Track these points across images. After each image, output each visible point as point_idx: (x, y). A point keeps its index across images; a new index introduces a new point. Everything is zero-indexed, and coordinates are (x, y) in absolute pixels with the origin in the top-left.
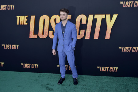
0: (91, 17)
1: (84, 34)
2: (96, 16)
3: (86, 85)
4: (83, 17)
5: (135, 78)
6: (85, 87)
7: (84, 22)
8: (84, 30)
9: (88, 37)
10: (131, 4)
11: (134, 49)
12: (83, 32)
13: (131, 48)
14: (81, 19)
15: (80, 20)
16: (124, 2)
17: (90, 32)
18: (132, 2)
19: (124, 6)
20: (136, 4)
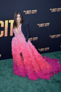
4: (2, 22)
8: (3, 31)
9: (6, 35)
10: (30, 12)
14: (0, 24)
19: (26, 14)
20: (33, 12)
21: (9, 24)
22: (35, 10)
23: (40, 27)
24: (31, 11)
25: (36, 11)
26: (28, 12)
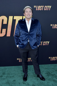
0: (11, 18)
1: (5, 32)
2: (15, 17)
3: (9, 74)
4: (5, 18)
5: (46, 65)
6: (9, 75)
7: (5, 22)
8: (6, 29)
9: (9, 35)
10: (42, 8)
11: (44, 43)
12: (4, 30)
13: (42, 42)
14: (3, 20)
15: (1, 21)
16: (37, 6)
17: (11, 30)
18: (43, 6)
19: (37, 10)
20: (46, 8)
21: (14, 21)
22: (48, 6)
23: (53, 28)
24: (44, 7)
25: (50, 7)
26: (39, 8)
